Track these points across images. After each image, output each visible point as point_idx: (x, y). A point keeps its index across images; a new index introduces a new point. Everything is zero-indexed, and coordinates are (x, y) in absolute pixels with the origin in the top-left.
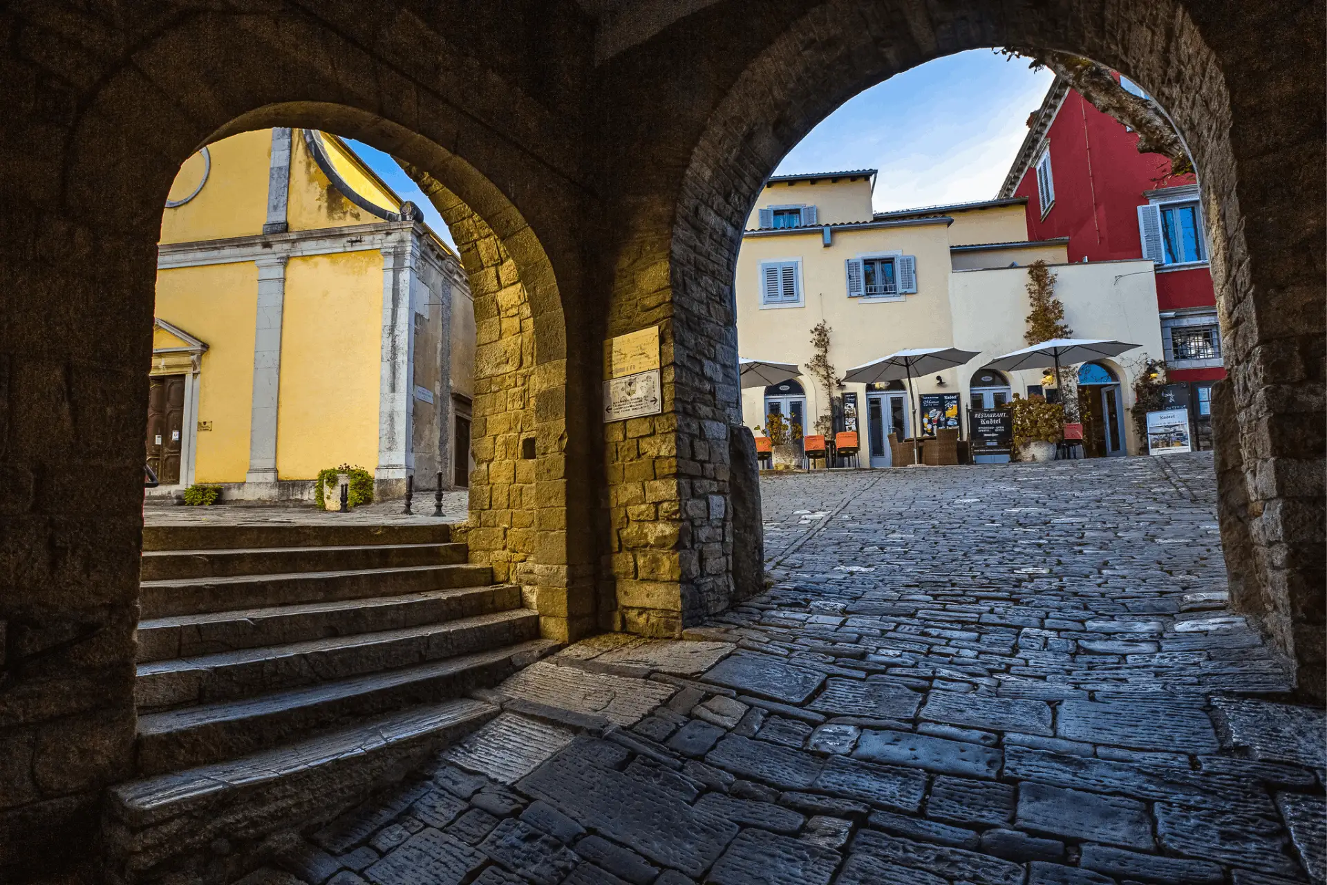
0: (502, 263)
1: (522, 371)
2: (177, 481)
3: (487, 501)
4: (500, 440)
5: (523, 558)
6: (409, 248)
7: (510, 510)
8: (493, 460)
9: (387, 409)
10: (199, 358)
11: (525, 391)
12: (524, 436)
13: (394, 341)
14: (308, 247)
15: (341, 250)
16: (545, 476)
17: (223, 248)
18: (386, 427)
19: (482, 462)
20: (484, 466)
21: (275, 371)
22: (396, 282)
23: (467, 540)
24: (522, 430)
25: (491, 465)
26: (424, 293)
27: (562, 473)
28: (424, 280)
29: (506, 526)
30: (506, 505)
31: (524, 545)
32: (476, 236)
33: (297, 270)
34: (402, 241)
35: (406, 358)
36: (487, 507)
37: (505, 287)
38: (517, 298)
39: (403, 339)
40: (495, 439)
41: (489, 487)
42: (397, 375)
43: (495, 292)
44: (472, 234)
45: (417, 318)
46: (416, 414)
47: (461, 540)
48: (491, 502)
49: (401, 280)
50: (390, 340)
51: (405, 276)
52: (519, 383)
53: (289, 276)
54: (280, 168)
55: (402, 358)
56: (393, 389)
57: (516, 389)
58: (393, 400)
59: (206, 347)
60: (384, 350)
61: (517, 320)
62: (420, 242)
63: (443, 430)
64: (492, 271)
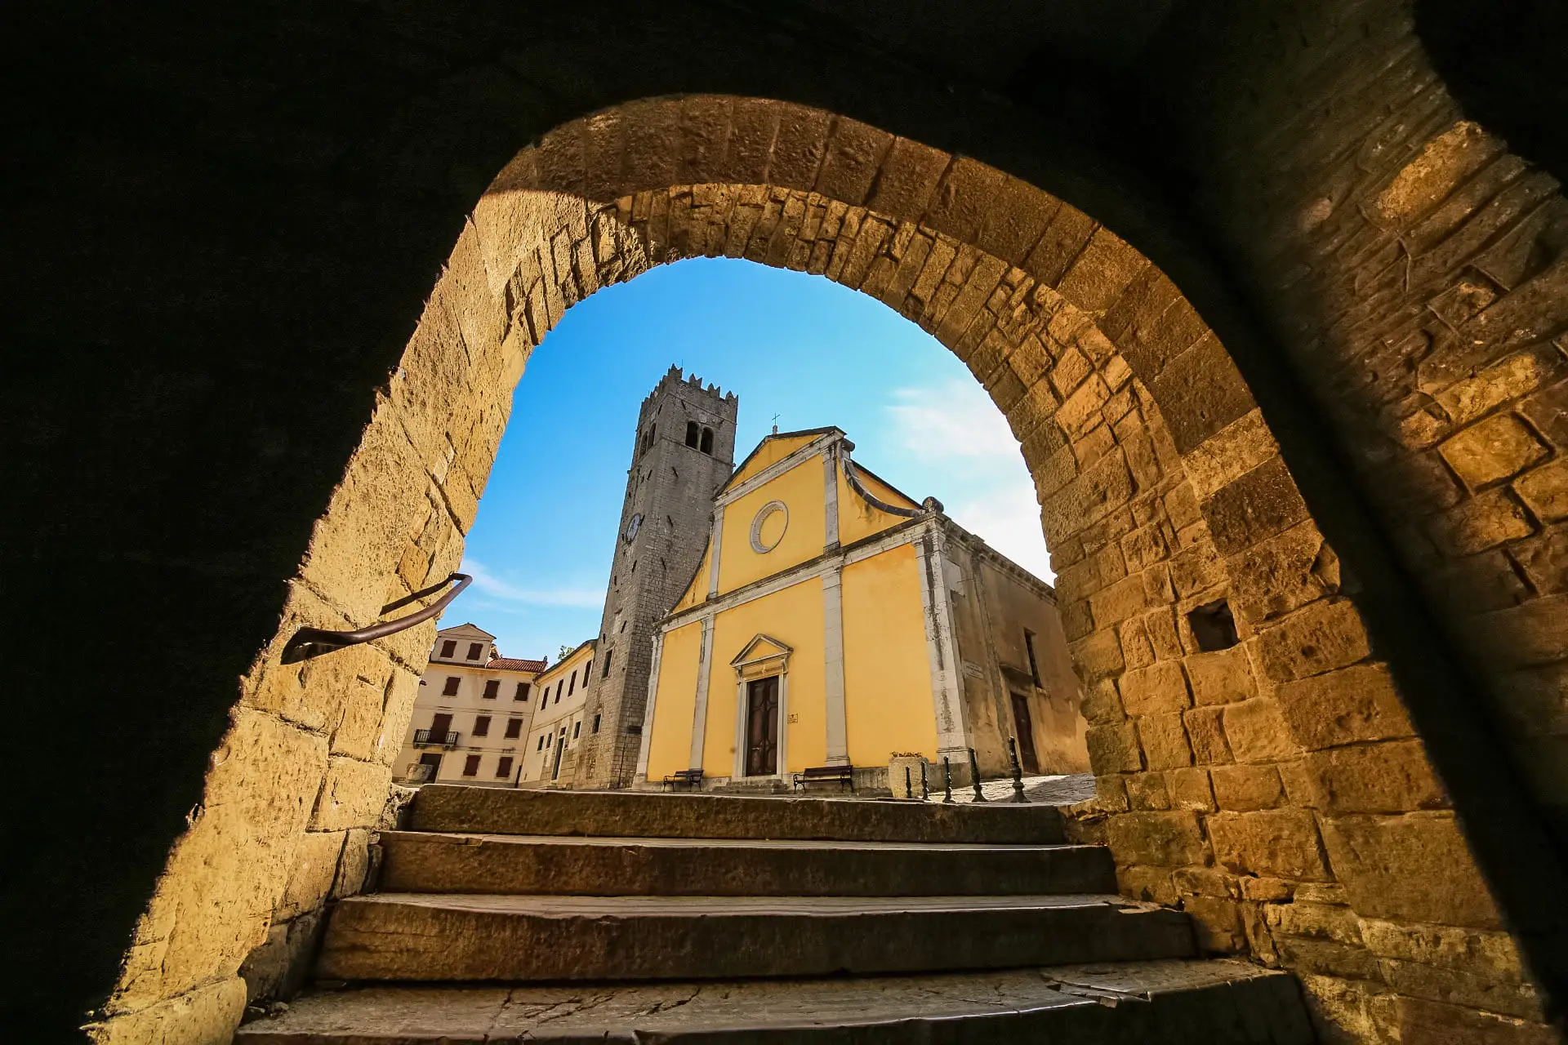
0: (1055, 361)
1: (1141, 496)
2: (775, 772)
3: (1134, 752)
4: (1128, 630)
5: (1282, 892)
6: (935, 534)
7: (1199, 772)
8: (1123, 669)
9: (938, 687)
10: (787, 660)
11: (1159, 526)
12: (1185, 607)
13: (935, 620)
14: (855, 555)
15: (880, 551)
16: (1302, 666)
17: (798, 572)
18: (941, 706)
19: (1100, 679)
20: (1107, 685)
21: (840, 663)
22: (929, 566)
23: (1103, 840)
24: (1177, 598)
25: (1123, 681)
26: (956, 572)
27: (1363, 648)
28: (954, 560)
29: (1201, 806)
30: (1184, 757)
31: (1272, 855)
32: (1006, 351)
33: (850, 576)
34: (928, 531)
35: (949, 635)
36: (1137, 766)
37: (1069, 397)
38: (1094, 399)
39: (944, 618)
40: (1117, 632)
41: (1129, 725)
42: (944, 652)
43: (1052, 414)
44: (1000, 352)
45: (953, 595)
46: (968, 693)
47: (1092, 840)
48: (1142, 754)
49: (933, 564)
50: (931, 619)
51: (936, 559)
52: (1140, 517)
53: (843, 583)
54: (831, 504)
55: (945, 634)
56: (942, 667)
57: (1139, 531)
58: (943, 678)
59: (790, 649)
60: (928, 631)
61: (1104, 429)
62: (944, 527)
63: (1000, 708)
64: (1042, 385)
